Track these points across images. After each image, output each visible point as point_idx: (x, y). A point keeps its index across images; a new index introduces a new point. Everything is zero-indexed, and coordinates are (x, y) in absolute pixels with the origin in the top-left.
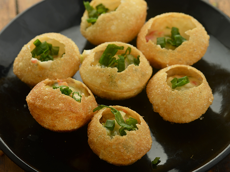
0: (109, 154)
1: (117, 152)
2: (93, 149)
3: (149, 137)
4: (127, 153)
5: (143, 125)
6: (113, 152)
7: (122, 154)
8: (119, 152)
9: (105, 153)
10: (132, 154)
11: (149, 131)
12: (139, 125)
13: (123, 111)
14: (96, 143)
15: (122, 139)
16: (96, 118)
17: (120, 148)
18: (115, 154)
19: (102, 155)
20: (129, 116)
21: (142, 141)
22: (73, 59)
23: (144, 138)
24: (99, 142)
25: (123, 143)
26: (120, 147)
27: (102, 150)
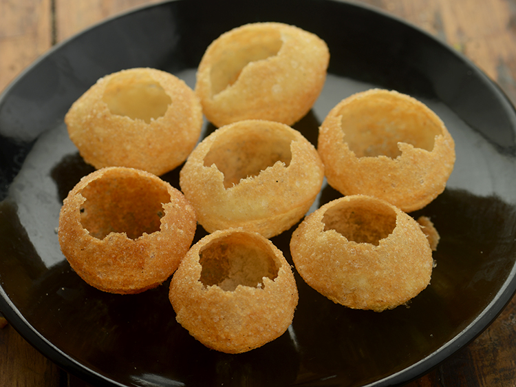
1: (207, 320)
4: (225, 326)
5: (280, 284)
6: (200, 317)
7: (215, 325)
10: (235, 333)
12: (270, 281)
14: (178, 289)
15: (223, 297)
17: (213, 314)
18: (203, 322)
19: (181, 316)
21: (265, 313)
23: (270, 309)
24: (183, 289)
25: (222, 304)
26: (214, 310)
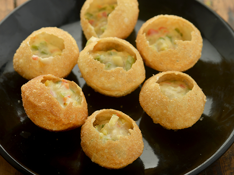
0: (101, 158)
1: (109, 157)
2: (85, 152)
3: (141, 143)
4: (119, 157)
5: (136, 130)
6: (105, 157)
7: (114, 158)
8: (111, 157)
9: (97, 157)
10: (124, 159)
11: (141, 136)
12: (132, 130)
13: (116, 115)
14: (89, 146)
15: (114, 144)
16: (90, 121)
17: (112, 153)
18: (107, 158)
19: (94, 158)
20: (122, 120)
21: (134, 146)
22: (72, 53)
23: (136, 144)
24: (92, 145)
25: (115, 147)
26: (112, 151)
27: (94, 153)
